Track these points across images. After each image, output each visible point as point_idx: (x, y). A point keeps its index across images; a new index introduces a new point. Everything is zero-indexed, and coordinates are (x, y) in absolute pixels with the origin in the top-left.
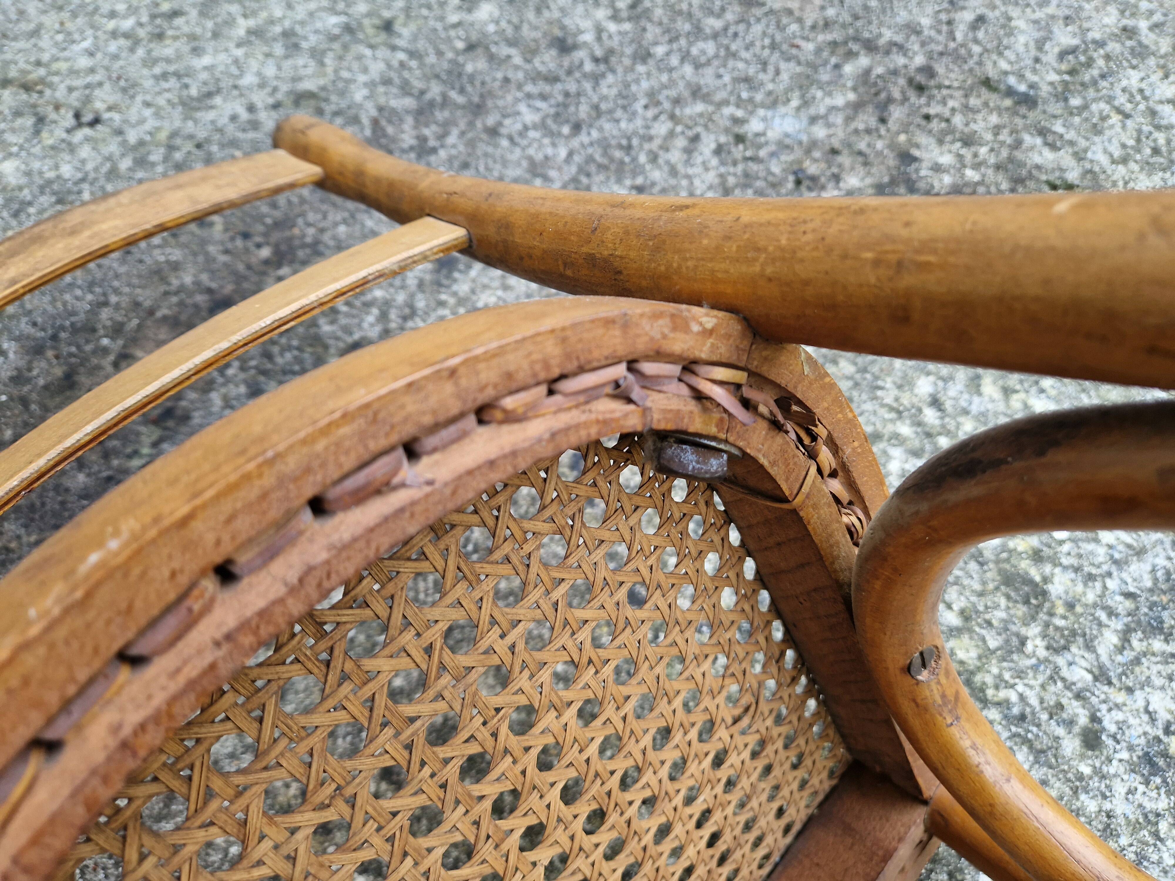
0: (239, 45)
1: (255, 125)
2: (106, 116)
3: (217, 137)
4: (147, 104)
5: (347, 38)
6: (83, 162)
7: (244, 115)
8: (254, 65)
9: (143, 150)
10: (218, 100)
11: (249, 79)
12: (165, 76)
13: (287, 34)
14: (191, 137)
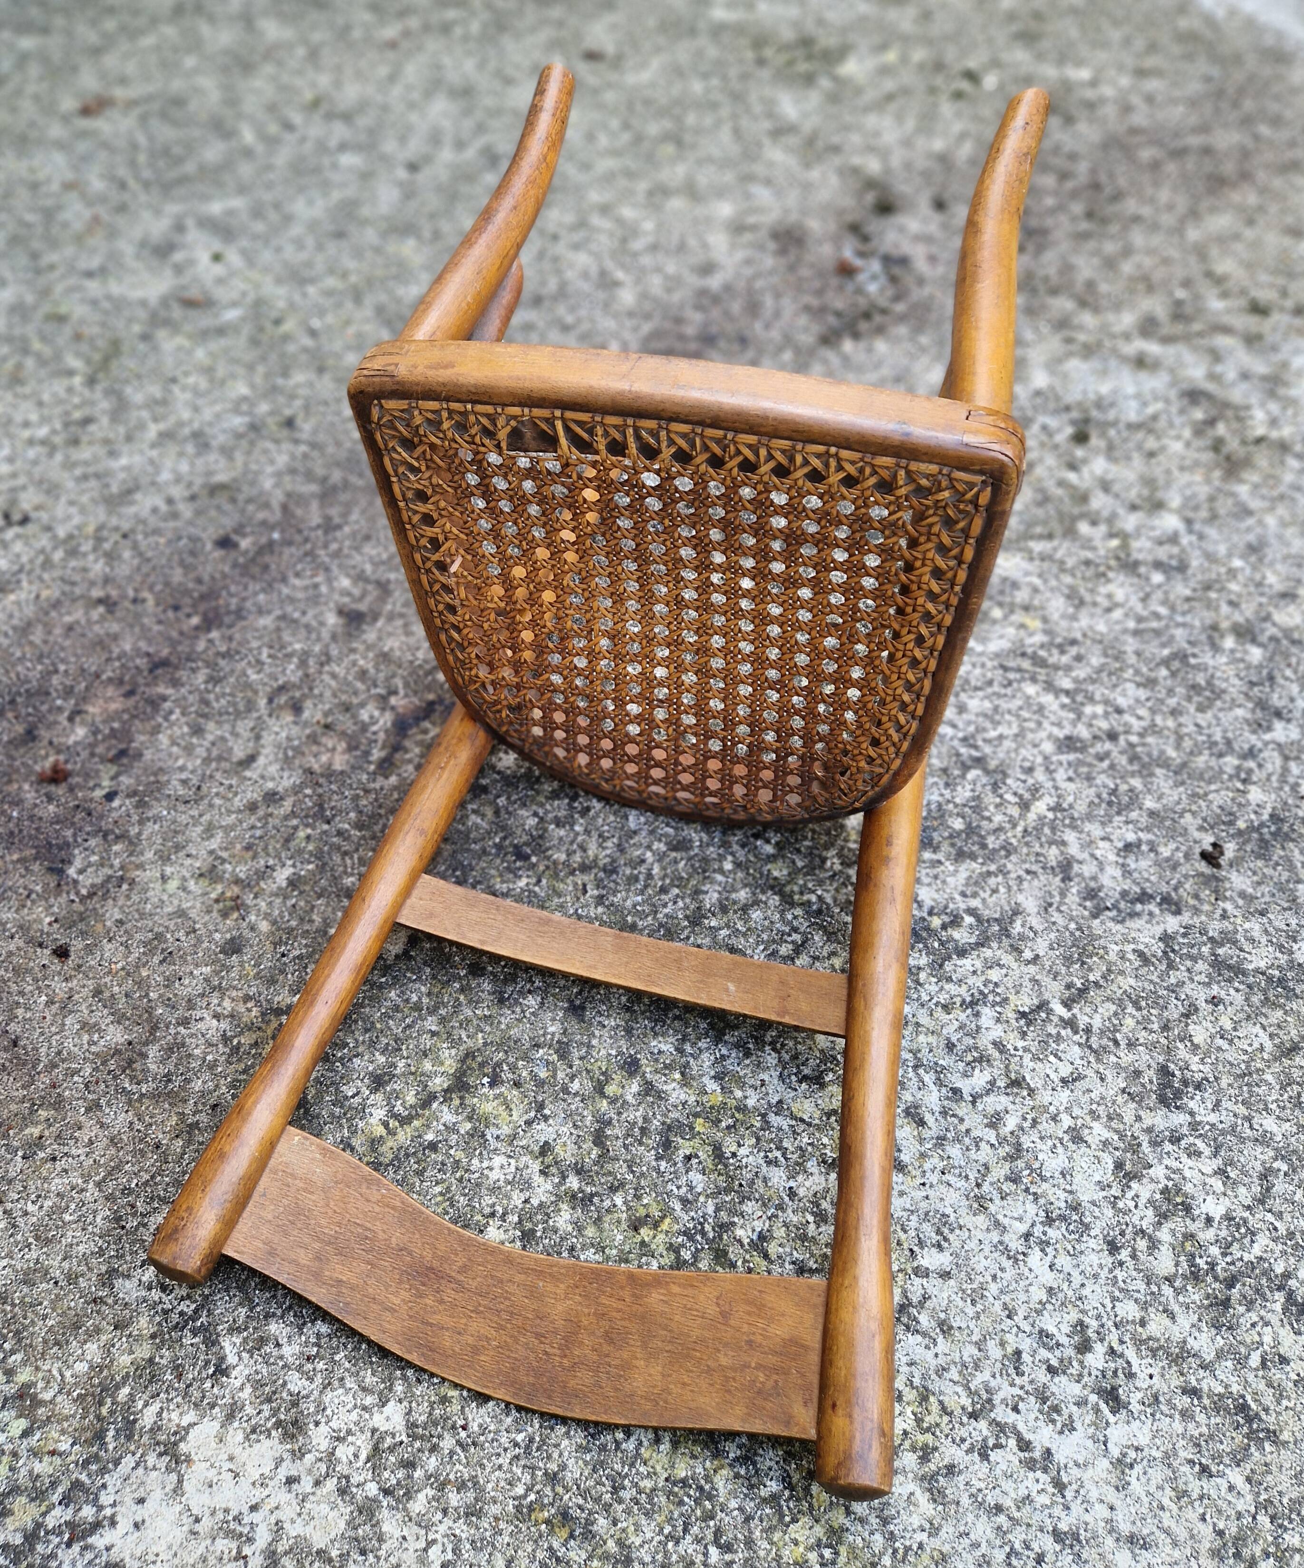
0: (153, 446)
1: (175, 515)
2: (33, 515)
3: (140, 527)
4: (71, 503)
5: (252, 435)
6: (18, 556)
7: (164, 507)
8: (168, 463)
9: (74, 543)
10: (138, 496)
11: (165, 476)
12: (85, 477)
13: (197, 435)
14: (116, 529)
